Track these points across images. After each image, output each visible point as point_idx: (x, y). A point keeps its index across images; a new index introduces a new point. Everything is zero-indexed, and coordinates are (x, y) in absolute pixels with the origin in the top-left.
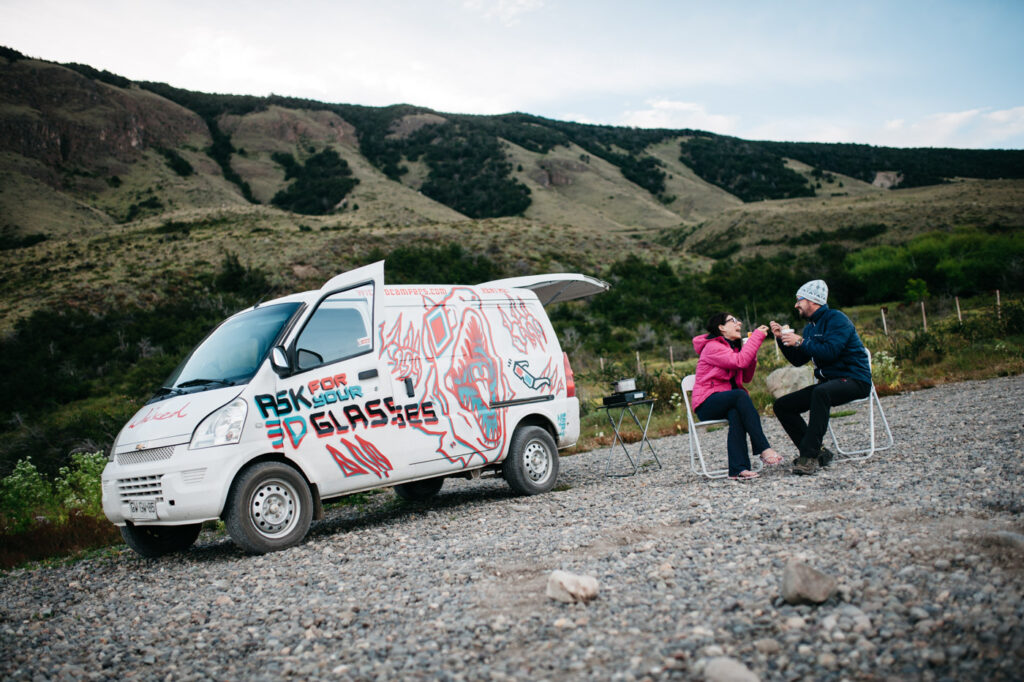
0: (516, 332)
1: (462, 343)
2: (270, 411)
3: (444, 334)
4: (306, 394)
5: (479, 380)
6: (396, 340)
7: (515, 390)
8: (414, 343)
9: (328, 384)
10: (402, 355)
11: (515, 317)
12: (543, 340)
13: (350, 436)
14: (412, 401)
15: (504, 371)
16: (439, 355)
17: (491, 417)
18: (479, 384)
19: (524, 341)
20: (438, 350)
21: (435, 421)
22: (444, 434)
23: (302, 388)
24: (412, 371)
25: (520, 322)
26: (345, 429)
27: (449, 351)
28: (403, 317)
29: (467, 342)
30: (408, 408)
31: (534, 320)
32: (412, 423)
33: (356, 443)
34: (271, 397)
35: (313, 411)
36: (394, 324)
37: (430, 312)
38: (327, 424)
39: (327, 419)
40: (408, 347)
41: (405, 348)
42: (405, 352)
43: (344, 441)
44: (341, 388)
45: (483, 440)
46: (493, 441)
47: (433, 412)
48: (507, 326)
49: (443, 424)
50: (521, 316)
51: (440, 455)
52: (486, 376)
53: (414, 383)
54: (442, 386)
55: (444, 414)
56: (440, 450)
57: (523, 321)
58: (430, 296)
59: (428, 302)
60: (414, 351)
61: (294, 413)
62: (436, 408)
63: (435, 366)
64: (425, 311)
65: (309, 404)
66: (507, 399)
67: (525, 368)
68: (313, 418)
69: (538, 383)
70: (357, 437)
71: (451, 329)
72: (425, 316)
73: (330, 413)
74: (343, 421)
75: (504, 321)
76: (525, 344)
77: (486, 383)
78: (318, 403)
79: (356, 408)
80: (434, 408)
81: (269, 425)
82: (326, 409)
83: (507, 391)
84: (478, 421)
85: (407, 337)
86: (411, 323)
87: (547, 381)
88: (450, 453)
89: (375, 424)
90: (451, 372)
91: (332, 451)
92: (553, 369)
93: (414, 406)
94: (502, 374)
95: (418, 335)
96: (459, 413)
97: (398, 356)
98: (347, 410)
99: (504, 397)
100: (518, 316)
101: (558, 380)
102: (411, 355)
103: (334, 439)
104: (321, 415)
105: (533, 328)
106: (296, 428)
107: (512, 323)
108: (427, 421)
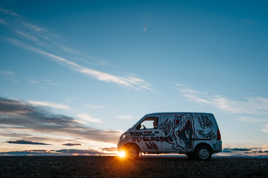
0: (202, 123)
1: (184, 125)
2: (133, 135)
3: (179, 123)
4: (143, 133)
5: (186, 133)
6: (165, 124)
7: (198, 137)
8: (170, 125)
9: (148, 132)
10: (166, 127)
11: (203, 120)
12: (211, 126)
13: (151, 142)
14: (166, 136)
15: (195, 132)
16: (176, 127)
17: (189, 142)
18: (186, 135)
19: (204, 126)
20: (176, 126)
21: (172, 141)
22: (175, 144)
23: (142, 132)
24: (167, 130)
25: (204, 121)
26: (150, 141)
27: (179, 127)
28: (169, 119)
29: (185, 125)
30: (165, 137)
31: (210, 121)
32: (165, 141)
33: (152, 143)
34: (133, 133)
35: (144, 136)
36: (166, 120)
37: (176, 118)
38: (147, 139)
39: (147, 138)
40: (168, 125)
41: (167, 125)
42: (167, 126)
43: (149, 143)
44: (151, 134)
45: (186, 147)
46: (189, 147)
47: (172, 139)
48: (200, 122)
49: (174, 142)
50: (205, 120)
51: (173, 148)
52: (189, 133)
53: (168, 132)
54: (175, 134)
55: (175, 140)
56: (173, 147)
57: (206, 121)
58: (177, 115)
59: (176, 116)
60: (170, 126)
61: (139, 136)
62: (173, 138)
63: (174, 130)
64: (175, 118)
65: (143, 135)
66: (195, 138)
67: (203, 132)
68: (143, 138)
69: (206, 136)
70: (152, 142)
71: (181, 122)
72: (175, 119)
73: (148, 137)
74: (150, 139)
75: (199, 121)
76: (205, 127)
77: (188, 134)
78: (145, 135)
79: (154, 137)
80: (172, 138)
81: (132, 137)
82: (147, 136)
83: (195, 136)
84: (185, 142)
85: (169, 123)
86: (170, 120)
87: (210, 136)
88: (176, 148)
89: (157, 141)
90: (178, 131)
91: (146, 144)
92: (212, 133)
93: (167, 137)
94: (194, 133)
95: (172, 123)
96: (179, 140)
97: (165, 127)
98: (151, 138)
99: (194, 138)
100: (204, 120)
101: (214, 136)
102: (168, 127)
103: (148, 142)
104: (146, 137)
105: (208, 123)
106: (139, 139)
107: (202, 122)
108: (170, 141)
